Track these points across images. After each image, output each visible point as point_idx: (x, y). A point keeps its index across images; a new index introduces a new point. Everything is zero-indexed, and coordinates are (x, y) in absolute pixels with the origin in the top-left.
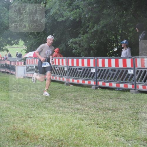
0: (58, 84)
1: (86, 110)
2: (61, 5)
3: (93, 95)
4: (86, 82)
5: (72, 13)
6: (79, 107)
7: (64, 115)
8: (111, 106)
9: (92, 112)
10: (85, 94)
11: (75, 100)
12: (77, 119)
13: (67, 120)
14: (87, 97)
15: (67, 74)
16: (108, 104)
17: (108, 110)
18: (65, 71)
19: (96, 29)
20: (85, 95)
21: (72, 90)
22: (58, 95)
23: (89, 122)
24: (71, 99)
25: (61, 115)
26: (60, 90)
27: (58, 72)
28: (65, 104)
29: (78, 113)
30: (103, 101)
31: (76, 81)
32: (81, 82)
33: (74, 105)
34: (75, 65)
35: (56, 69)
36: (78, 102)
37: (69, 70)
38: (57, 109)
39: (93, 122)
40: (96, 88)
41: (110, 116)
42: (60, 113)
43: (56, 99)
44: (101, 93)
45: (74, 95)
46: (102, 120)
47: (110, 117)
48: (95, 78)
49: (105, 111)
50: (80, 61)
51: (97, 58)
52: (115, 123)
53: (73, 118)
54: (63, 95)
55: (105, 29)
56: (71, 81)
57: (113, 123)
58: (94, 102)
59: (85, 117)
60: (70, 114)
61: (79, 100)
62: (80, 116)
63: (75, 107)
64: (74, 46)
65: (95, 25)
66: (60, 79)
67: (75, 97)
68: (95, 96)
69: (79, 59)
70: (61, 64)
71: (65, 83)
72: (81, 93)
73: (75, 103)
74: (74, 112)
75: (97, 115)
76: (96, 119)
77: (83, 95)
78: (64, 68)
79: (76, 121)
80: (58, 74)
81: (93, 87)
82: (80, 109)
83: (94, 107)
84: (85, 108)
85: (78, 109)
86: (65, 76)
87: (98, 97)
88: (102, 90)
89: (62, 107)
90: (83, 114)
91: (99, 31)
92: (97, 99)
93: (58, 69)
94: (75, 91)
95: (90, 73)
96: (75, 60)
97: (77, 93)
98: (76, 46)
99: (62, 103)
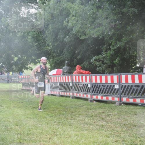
0: (82, 101)
1: (111, 127)
2: (83, 23)
3: (117, 111)
4: (110, 99)
5: (95, 30)
6: (104, 123)
7: (90, 132)
8: (136, 122)
9: (118, 129)
10: (110, 110)
11: (99, 117)
12: (103, 136)
13: (93, 137)
14: (112, 114)
15: (90, 91)
16: (133, 120)
17: (133, 126)
18: (88, 88)
19: (118, 46)
20: (109, 112)
21: (97, 107)
22: (83, 112)
23: (115, 139)
24: (96, 116)
25: (86, 132)
26: (85, 106)
27: (81, 88)
28: (90, 121)
29: (103, 130)
30: (128, 117)
31: (99, 98)
32: (105, 98)
33: (99, 121)
34: (99, 81)
35: (80, 86)
36: (103, 119)
37: (92, 87)
38: (82, 126)
39: (120, 139)
40: (120, 104)
41: (135, 132)
42: (86, 130)
43: (81, 116)
44: (126, 109)
45: (99, 112)
46: (128, 137)
47: (136, 134)
48: (119, 94)
49: (130, 127)
50: (103, 77)
51: (120, 75)
52: (141, 139)
53: (98, 135)
54: (87, 112)
55: (128, 46)
56: (95, 97)
57: (139, 139)
58: (119, 118)
59: (111, 134)
60: (96, 131)
61: (104, 117)
62: (105, 133)
63: (100, 123)
64: (97, 63)
65: (118, 41)
66: (83, 96)
67: (99, 113)
68: (119, 112)
69: (103, 75)
70: (84, 81)
71: (89, 100)
72: (105, 109)
73: (100, 120)
74: (100, 129)
75: (122, 131)
76: (122, 135)
77: (108, 111)
78: (87, 85)
79: (102, 138)
80: (82, 91)
81: (117, 103)
82: (106, 126)
83: (119, 123)
84: (110, 125)
85: (103, 126)
86: (89, 93)
87: (122, 113)
88: (126, 106)
89: (87, 124)
90: (108, 131)
91: (122, 47)
92: (122, 115)
93: (82, 86)
94: (99, 108)
95: (114, 89)
96: (98, 77)
97: (102, 110)
98: (99, 63)
99: (87, 120)
